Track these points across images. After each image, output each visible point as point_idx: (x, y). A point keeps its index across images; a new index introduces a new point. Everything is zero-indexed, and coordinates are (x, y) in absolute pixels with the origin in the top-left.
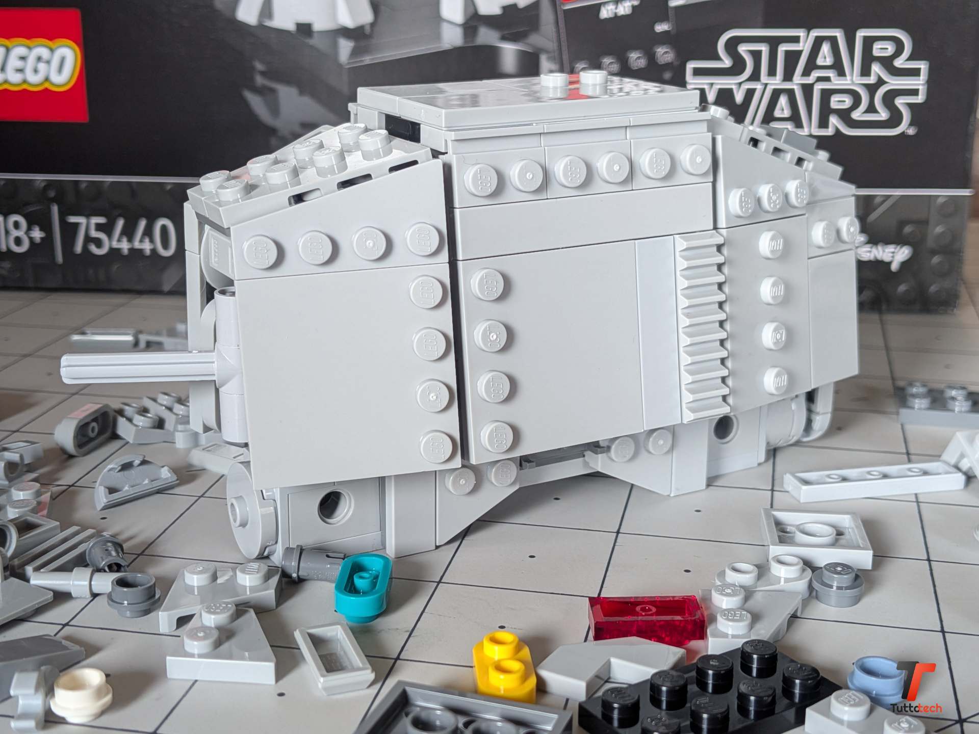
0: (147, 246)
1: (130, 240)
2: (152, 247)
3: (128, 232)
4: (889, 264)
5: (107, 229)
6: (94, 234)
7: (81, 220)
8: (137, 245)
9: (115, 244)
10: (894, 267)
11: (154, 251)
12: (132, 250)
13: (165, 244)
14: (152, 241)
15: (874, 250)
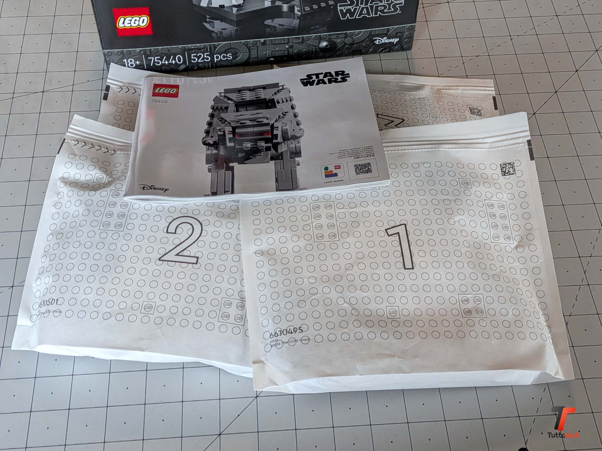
0: (174, 62)
1: (168, 61)
2: (175, 62)
3: (168, 59)
4: (394, 42)
5: (161, 59)
6: (156, 61)
7: (153, 58)
8: (170, 62)
9: (163, 62)
10: (395, 43)
11: (176, 63)
12: (169, 63)
13: (179, 60)
14: (175, 60)
15: (390, 40)
